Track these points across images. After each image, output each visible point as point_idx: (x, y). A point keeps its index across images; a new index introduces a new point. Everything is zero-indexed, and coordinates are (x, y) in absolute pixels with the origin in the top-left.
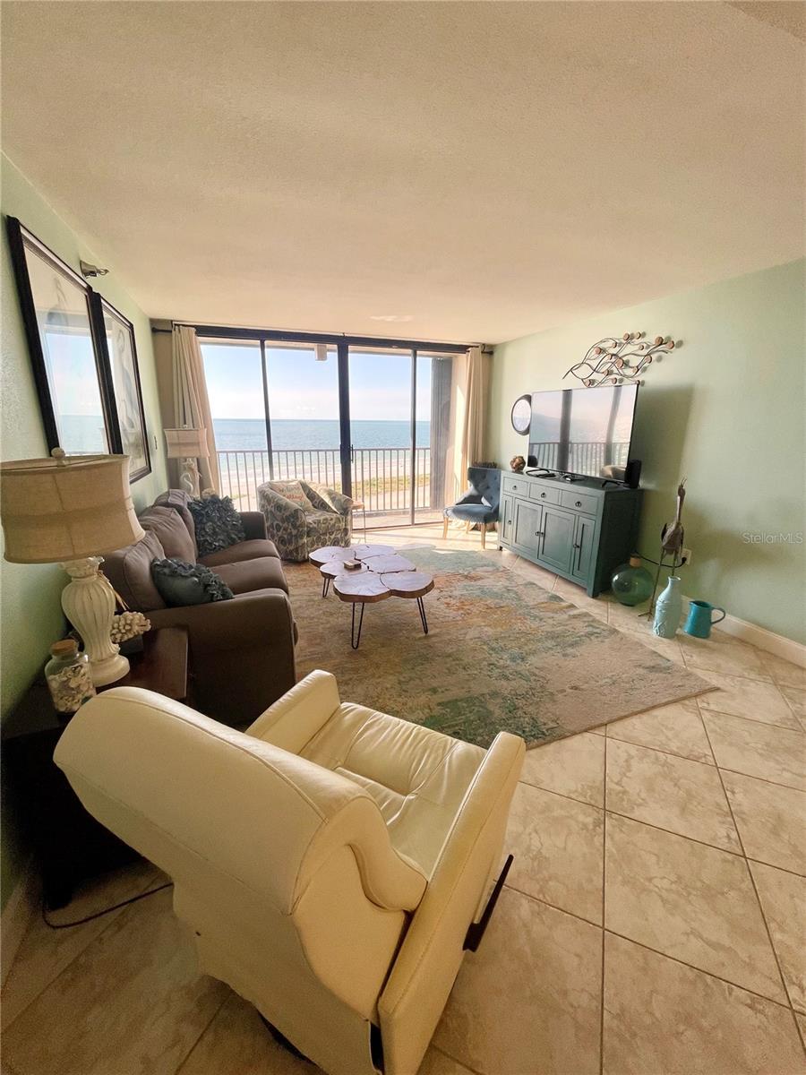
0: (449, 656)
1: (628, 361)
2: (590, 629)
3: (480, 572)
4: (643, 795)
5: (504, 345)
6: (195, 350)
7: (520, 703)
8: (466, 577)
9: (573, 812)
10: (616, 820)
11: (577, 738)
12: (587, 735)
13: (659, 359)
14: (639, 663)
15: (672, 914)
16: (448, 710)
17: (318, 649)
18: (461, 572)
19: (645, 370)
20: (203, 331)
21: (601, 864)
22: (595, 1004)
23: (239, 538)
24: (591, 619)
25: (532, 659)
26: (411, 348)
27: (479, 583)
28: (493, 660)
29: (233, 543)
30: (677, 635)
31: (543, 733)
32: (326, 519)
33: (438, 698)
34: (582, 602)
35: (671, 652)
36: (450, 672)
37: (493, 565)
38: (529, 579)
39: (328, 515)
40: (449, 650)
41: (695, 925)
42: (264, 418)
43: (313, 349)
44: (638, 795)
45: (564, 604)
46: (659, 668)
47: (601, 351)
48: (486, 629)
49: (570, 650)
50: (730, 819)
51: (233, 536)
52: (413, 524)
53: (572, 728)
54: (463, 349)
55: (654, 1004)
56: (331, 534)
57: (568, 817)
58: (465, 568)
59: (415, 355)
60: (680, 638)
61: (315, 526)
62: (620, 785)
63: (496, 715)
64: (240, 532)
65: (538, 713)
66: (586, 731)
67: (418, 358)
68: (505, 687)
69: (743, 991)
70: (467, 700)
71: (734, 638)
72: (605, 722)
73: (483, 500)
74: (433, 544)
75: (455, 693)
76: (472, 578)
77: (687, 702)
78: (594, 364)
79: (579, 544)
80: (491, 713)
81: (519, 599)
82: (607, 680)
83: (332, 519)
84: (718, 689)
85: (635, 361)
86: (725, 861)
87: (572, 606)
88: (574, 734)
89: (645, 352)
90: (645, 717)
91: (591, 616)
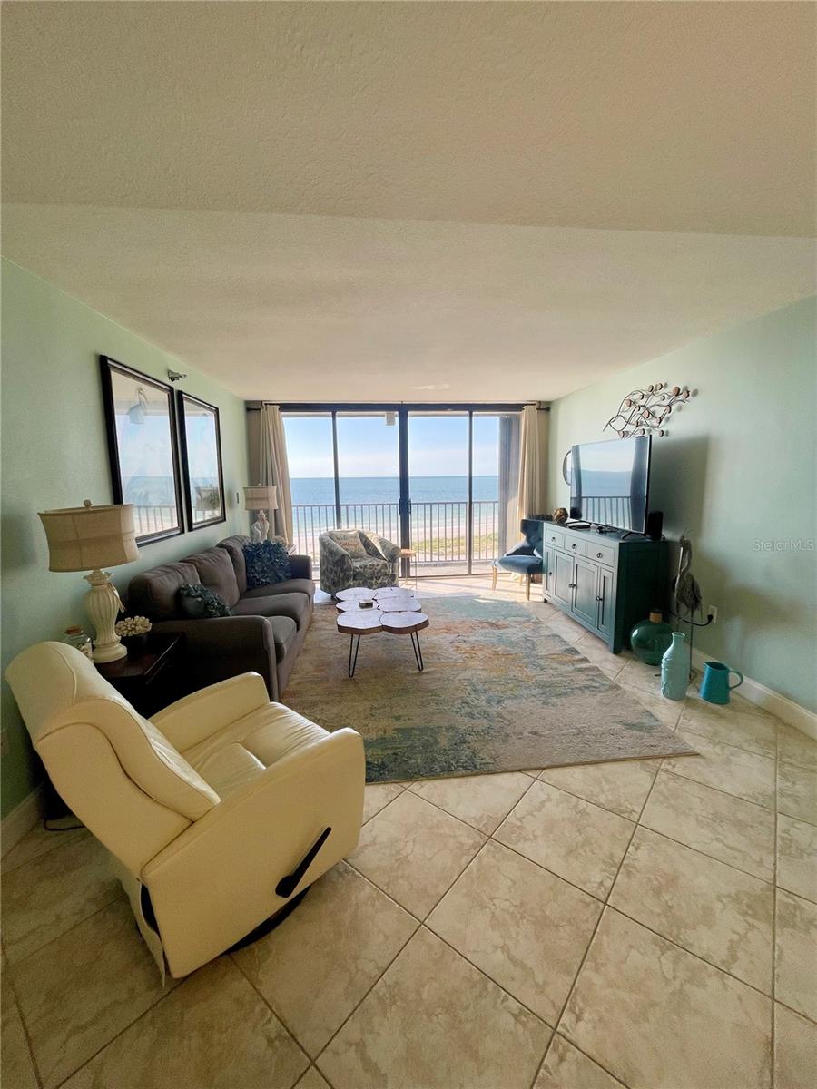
0: (431, 691)
1: (654, 412)
2: (589, 683)
3: (509, 621)
4: (538, 833)
5: (558, 400)
6: (278, 422)
7: (469, 738)
8: (492, 625)
9: (458, 833)
10: (495, 847)
11: (506, 776)
12: (519, 775)
13: (680, 409)
14: (621, 719)
15: (493, 929)
16: (400, 735)
17: (319, 674)
18: (490, 620)
19: (668, 419)
20: (286, 407)
21: (455, 877)
22: (376, 973)
23: (287, 577)
24: (598, 673)
25: (508, 703)
26: (467, 410)
27: (501, 631)
28: (469, 700)
29: (280, 580)
30: (688, 698)
31: (475, 767)
32: (373, 565)
33: (398, 724)
34: (600, 656)
35: (667, 712)
36: (423, 705)
37: (527, 616)
38: (556, 631)
39: (376, 561)
40: (432, 687)
41: (510, 943)
42: (333, 476)
43: (383, 416)
44: (533, 832)
45: (577, 657)
46: (643, 725)
47: (631, 403)
48: (480, 672)
49: (554, 700)
50: (615, 870)
51: (280, 575)
52: (470, 574)
53: (505, 765)
54: (519, 407)
55: (426, 988)
56: (378, 578)
57: (450, 836)
58: (496, 616)
59: (471, 416)
60: (690, 702)
61: (362, 570)
62: (521, 821)
63: (442, 745)
64: (287, 572)
65: (482, 749)
66: (520, 771)
67: (473, 418)
68: (464, 723)
69: (518, 1004)
70: (421, 730)
71: (759, 708)
72: (544, 766)
73: (535, 552)
74: (481, 593)
75: (417, 722)
76: (498, 627)
77: (650, 762)
78: (627, 416)
79: (601, 597)
80: (437, 742)
81: (534, 649)
82: (574, 730)
83: (378, 565)
84: (698, 755)
85: (660, 411)
86: (582, 901)
87: (585, 660)
88: (506, 771)
89: (666, 402)
90: (591, 768)
91: (599, 670)
